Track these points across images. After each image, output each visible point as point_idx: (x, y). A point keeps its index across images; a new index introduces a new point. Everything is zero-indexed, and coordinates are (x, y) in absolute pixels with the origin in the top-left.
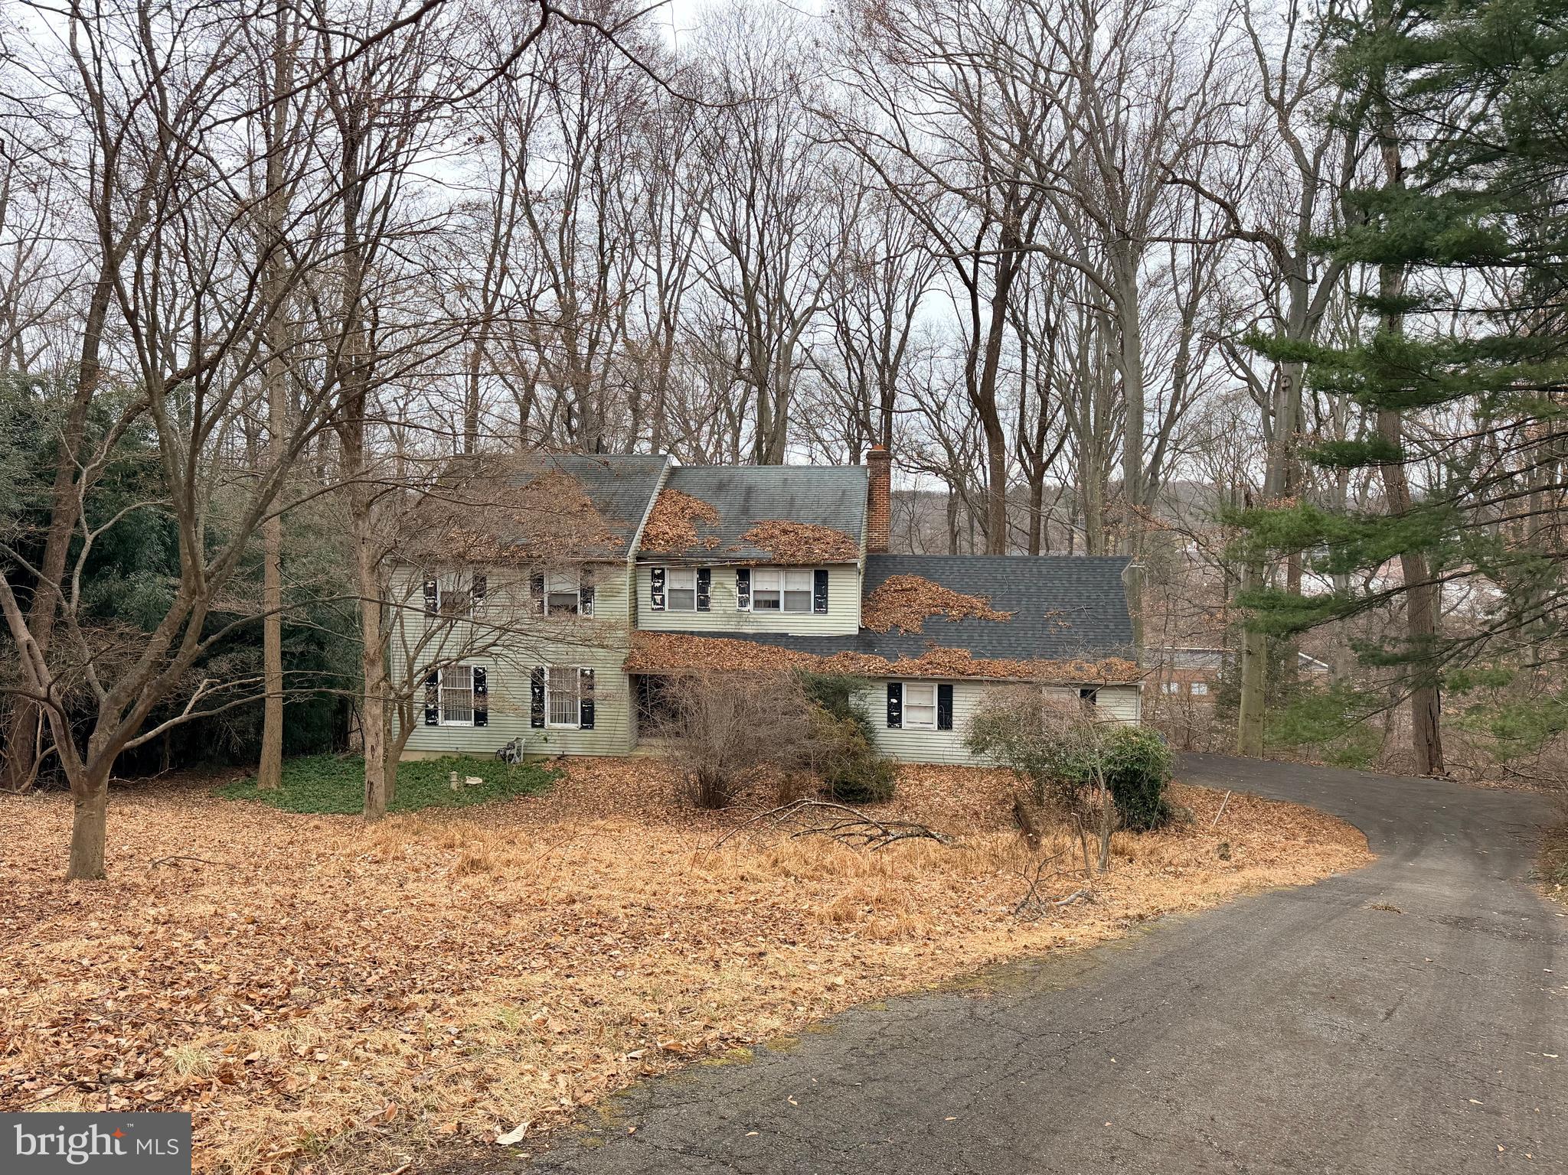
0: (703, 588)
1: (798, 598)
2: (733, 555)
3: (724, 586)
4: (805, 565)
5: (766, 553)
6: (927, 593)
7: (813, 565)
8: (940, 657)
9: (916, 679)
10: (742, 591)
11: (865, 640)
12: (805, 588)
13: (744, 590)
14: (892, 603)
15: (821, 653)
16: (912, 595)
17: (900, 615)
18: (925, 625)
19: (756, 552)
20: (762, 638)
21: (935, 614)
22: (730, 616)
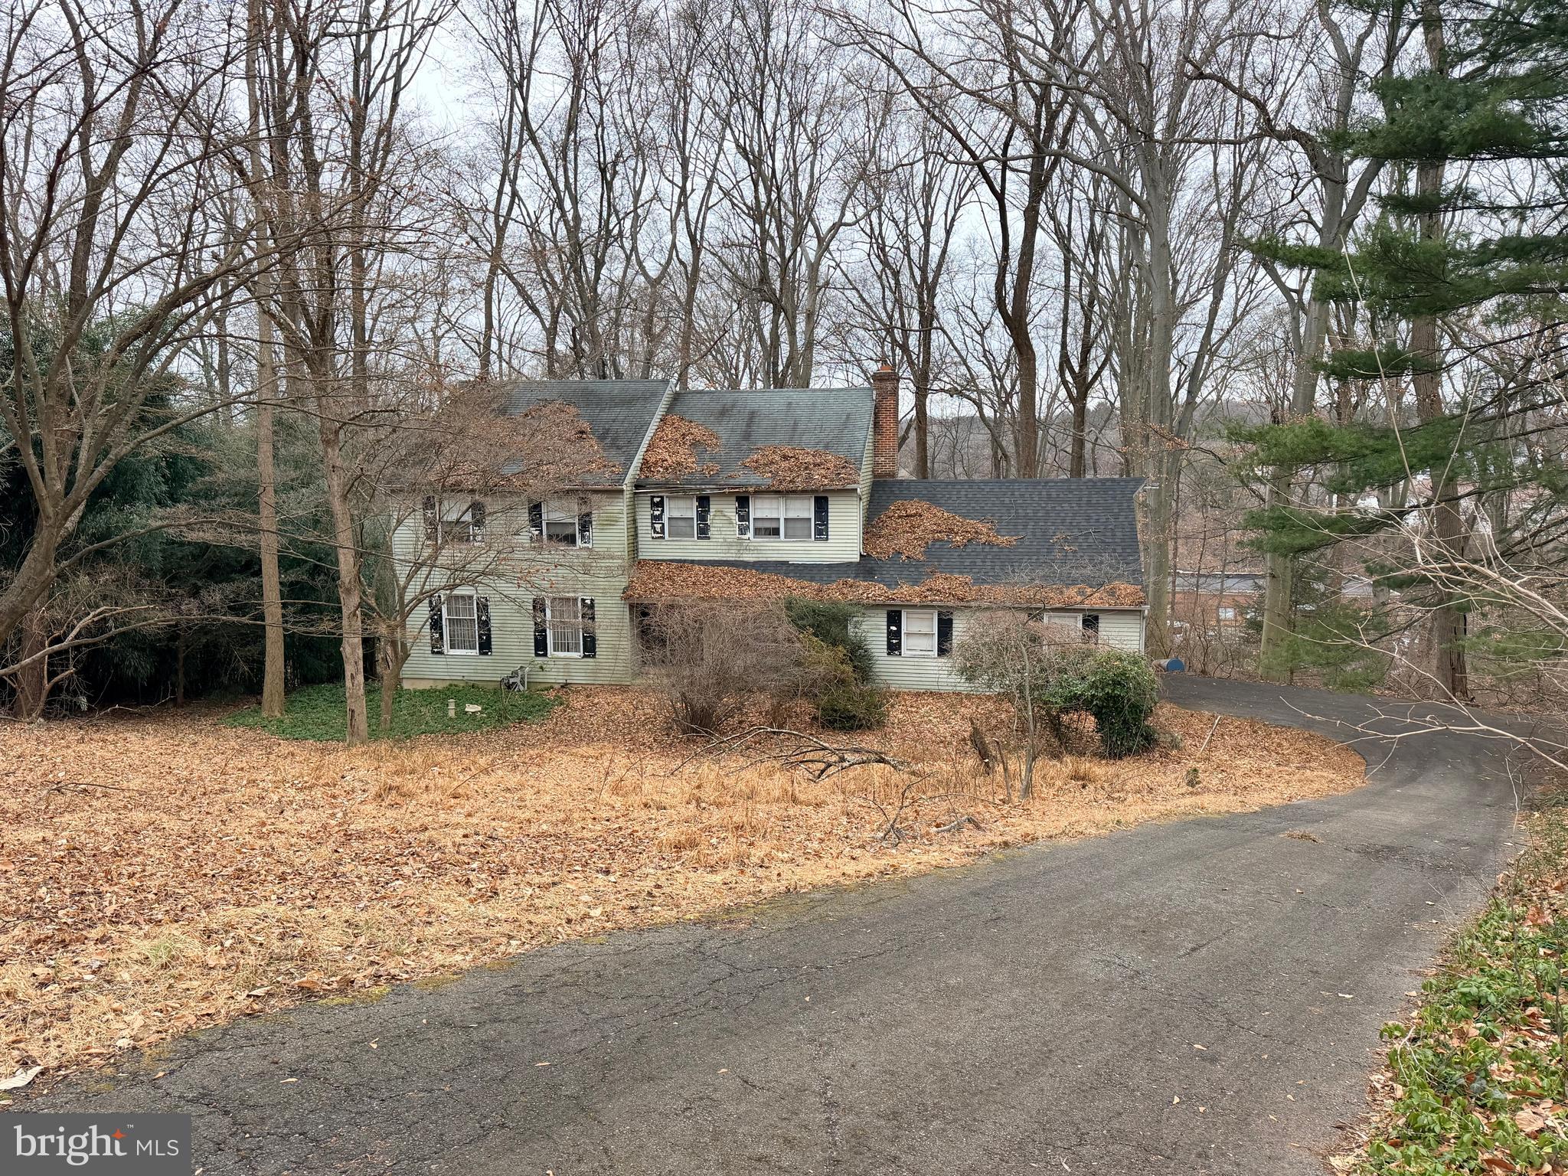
0: (702, 517)
1: (799, 525)
2: (732, 481)
3: (724, 513)
4: (804, 492)
5: (764, 479)
6: (932, 519)
7: (813, 491)
8: (940, 583)
9: (914, 606)
10: (741, 518)
11: (866, 567)
12: (806, 515)
13: (744, 518)
14: (895, 530)
15: (821, 580)
16: (916, 521)
17: (904, 542)
18: (928, 551)
19: (755, 479)
20: (762, 566)
21: (939, 540)
22: (730, 544)
